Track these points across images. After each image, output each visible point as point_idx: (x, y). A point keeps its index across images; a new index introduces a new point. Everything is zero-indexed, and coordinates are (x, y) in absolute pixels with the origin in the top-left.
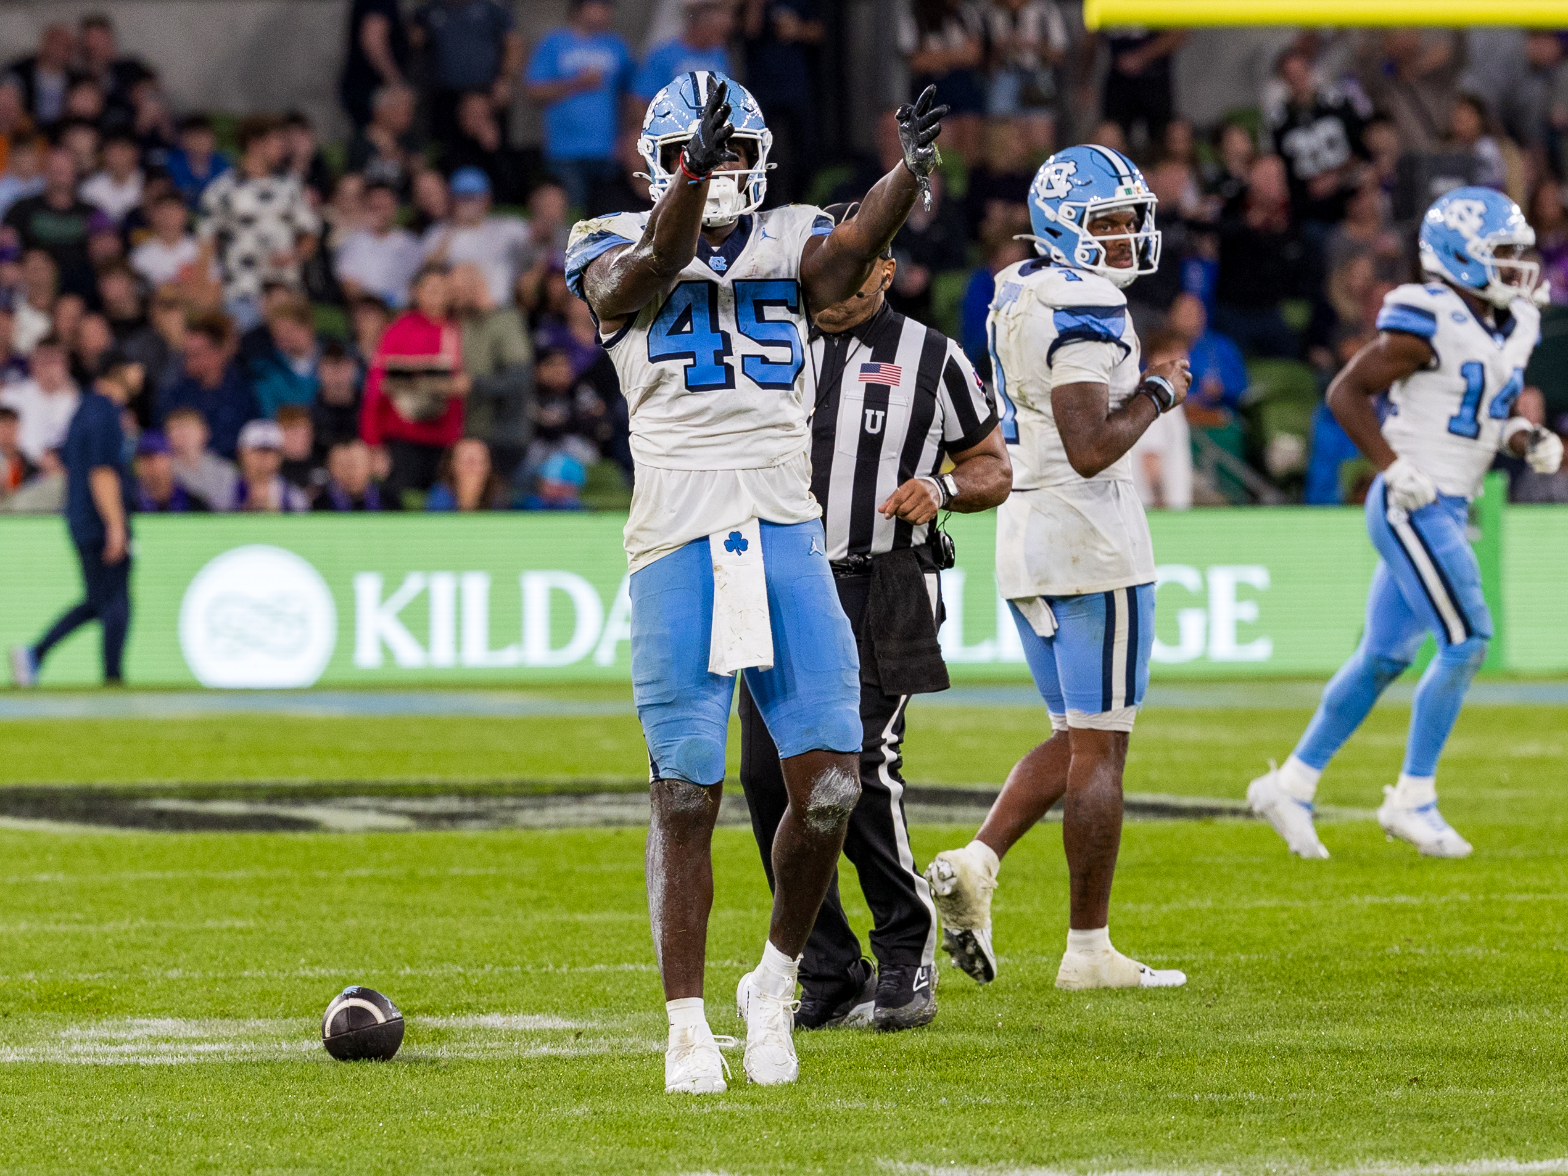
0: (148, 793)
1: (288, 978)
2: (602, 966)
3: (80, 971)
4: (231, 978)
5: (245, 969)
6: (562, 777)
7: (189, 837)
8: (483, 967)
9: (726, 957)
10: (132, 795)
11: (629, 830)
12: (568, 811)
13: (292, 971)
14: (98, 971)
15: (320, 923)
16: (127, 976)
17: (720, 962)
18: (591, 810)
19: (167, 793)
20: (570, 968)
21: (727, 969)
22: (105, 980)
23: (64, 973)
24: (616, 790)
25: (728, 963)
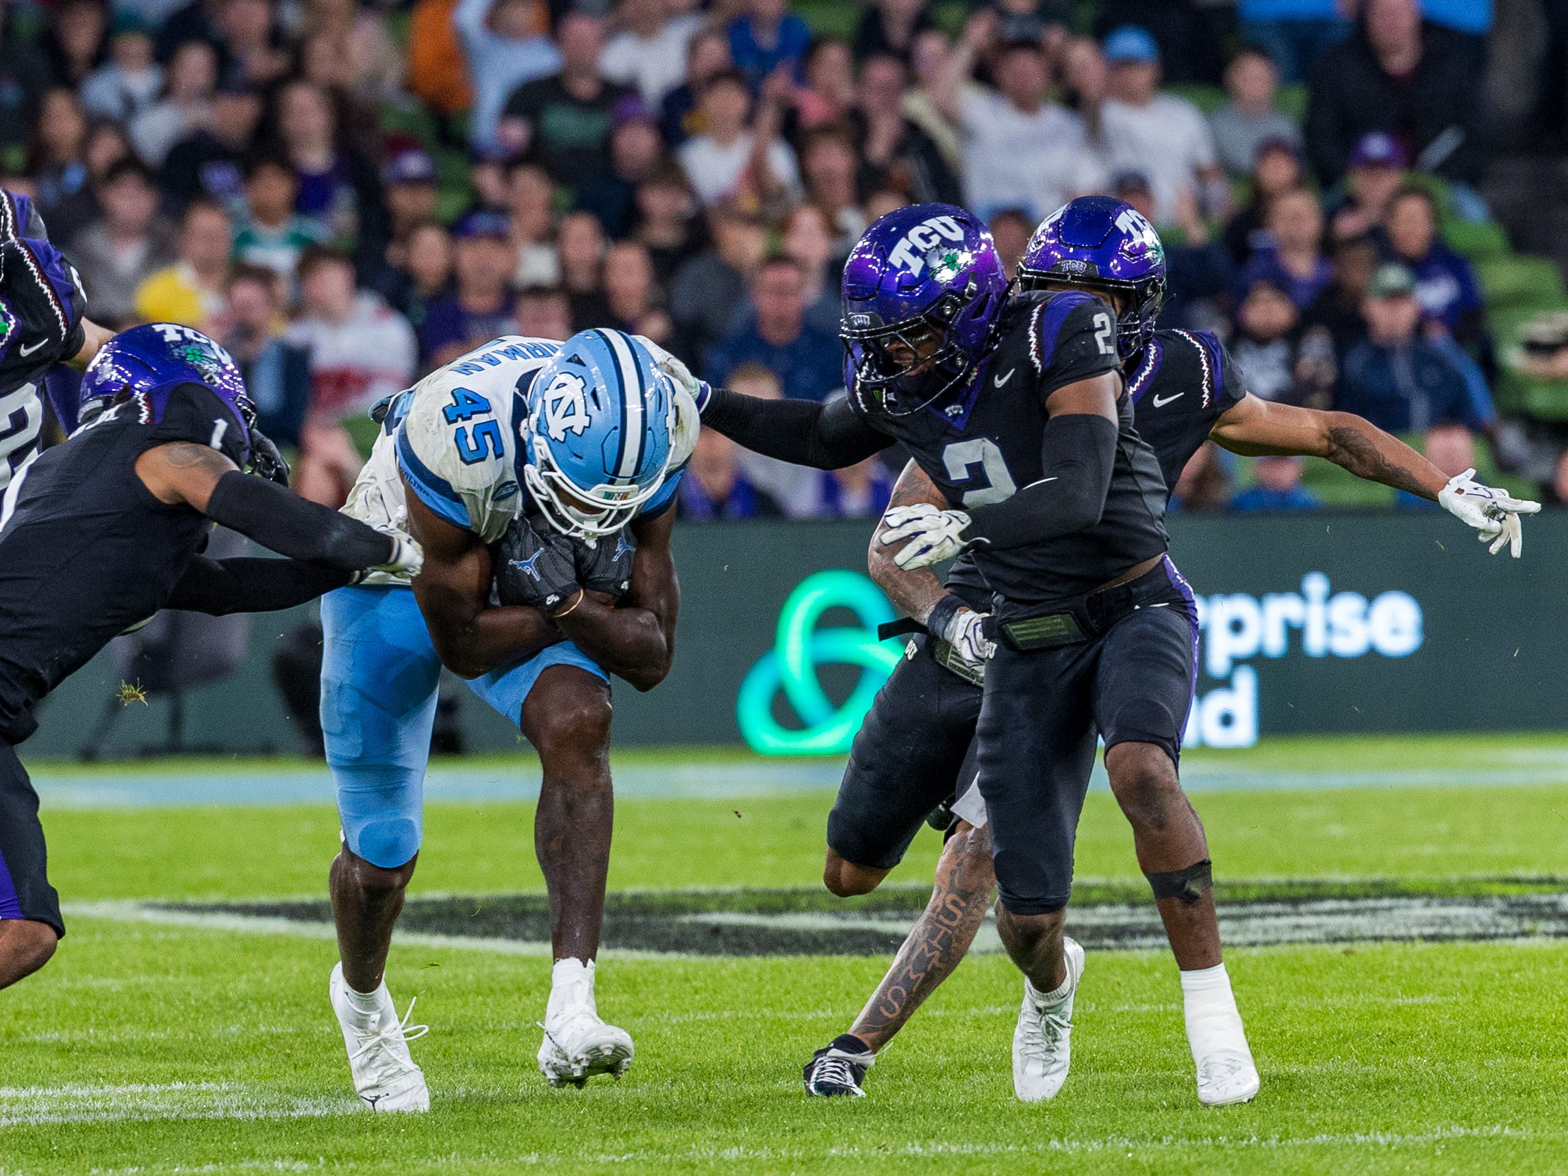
0: (699, 903)
1: (890, 1158)
2: (1324, 1136)
3: (602, 1151)
4: (812, 1159)
5: (831, 1146)
6: (1271, 877)
7: (755, 962)
8: (1160, 1140)
9: (1493, 1122)
10: (675, 906)
11: (1360, 947)
12: (1281, 924)
13: (895, 1148)
14: (628, 1150)
15: (934, 1080)
16: (668, 1156)
17: (1486, 1128)
18: (1313, 921)
19: (725, 902)
20: (1281, 1140)
21: (1497, 1137)
22: (637, 1163)
23: (580, 1154)
24: (1344, 893)
25: (1496, 1129)
